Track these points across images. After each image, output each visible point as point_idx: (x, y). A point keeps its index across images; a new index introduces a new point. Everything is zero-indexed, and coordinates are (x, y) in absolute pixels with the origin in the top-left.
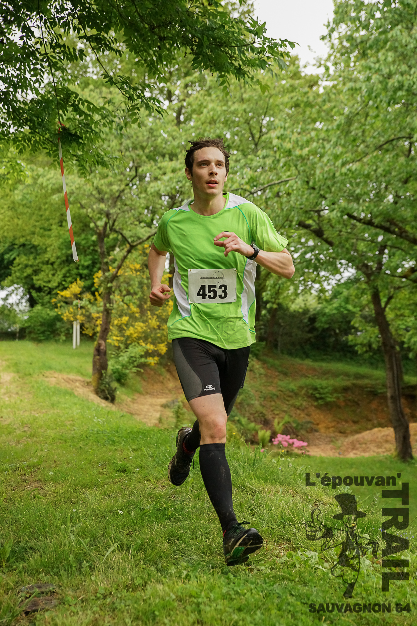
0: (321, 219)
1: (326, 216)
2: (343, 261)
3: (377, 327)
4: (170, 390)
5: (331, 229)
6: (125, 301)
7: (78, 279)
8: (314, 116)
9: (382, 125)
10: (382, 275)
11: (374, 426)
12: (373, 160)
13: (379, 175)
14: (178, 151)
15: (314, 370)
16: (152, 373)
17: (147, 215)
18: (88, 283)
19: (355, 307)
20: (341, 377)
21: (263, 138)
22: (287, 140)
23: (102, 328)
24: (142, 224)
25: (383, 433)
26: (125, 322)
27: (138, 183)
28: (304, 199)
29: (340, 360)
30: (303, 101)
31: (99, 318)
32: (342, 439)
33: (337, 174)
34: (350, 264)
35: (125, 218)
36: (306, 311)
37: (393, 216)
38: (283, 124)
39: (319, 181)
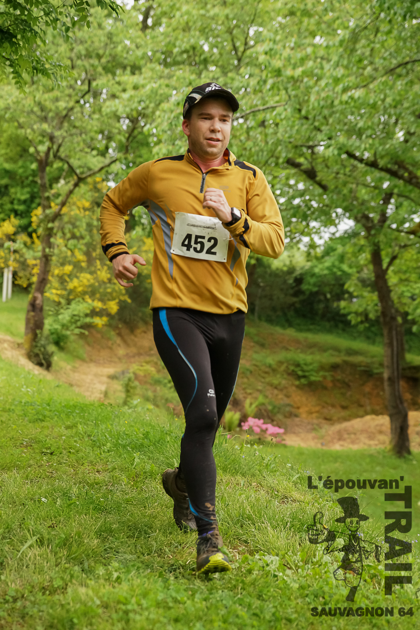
0: (314, 157)
1: (321, 153)
2: (340, 211)
3: (376, 293)
4: (120, 359)
5: (326, 170)
6: (69, 246)
7: (12, 216)
8: (312, 28)
9: (396, 44)
10: (385, 230)
11: (367, 413)
12: (381, 87)
13: (387, 105)
14: (142, 62)
15: (297, 342)
16: (99, 336)
17: (100, 142)
18: (24, 222)
19: (350, 267)
20: (331, 352)
21: (248, 52)
22: (278, 56)
23: (38, 278)
24: (95, 152)
25: (377, 422)
26: (68, 273)
27: (91, 100)
28: (294, 131)
29: (329, 331)
30: (299, 9)
31: (36, 265)
32: (326, 426)
33: (336, 102)
34: (347, 215)
35: (72, 143)
36: (291, 270)
37: (402, 158)
38: (272, 36)
39: (314, 109)
